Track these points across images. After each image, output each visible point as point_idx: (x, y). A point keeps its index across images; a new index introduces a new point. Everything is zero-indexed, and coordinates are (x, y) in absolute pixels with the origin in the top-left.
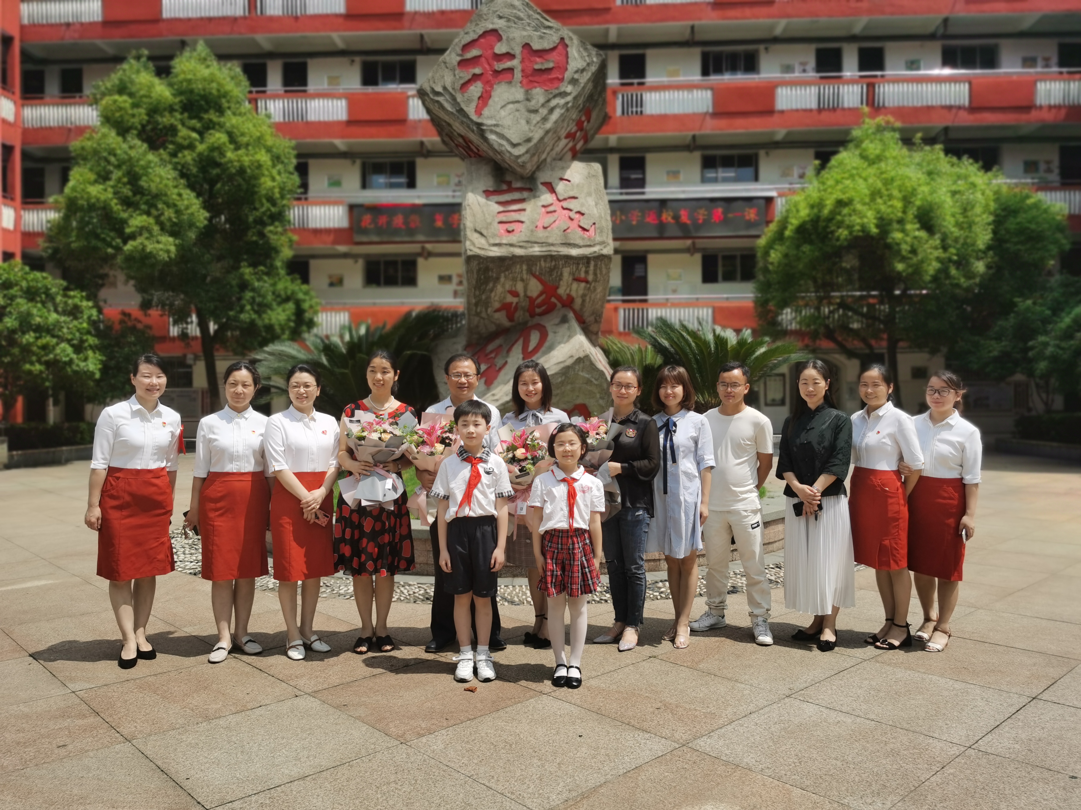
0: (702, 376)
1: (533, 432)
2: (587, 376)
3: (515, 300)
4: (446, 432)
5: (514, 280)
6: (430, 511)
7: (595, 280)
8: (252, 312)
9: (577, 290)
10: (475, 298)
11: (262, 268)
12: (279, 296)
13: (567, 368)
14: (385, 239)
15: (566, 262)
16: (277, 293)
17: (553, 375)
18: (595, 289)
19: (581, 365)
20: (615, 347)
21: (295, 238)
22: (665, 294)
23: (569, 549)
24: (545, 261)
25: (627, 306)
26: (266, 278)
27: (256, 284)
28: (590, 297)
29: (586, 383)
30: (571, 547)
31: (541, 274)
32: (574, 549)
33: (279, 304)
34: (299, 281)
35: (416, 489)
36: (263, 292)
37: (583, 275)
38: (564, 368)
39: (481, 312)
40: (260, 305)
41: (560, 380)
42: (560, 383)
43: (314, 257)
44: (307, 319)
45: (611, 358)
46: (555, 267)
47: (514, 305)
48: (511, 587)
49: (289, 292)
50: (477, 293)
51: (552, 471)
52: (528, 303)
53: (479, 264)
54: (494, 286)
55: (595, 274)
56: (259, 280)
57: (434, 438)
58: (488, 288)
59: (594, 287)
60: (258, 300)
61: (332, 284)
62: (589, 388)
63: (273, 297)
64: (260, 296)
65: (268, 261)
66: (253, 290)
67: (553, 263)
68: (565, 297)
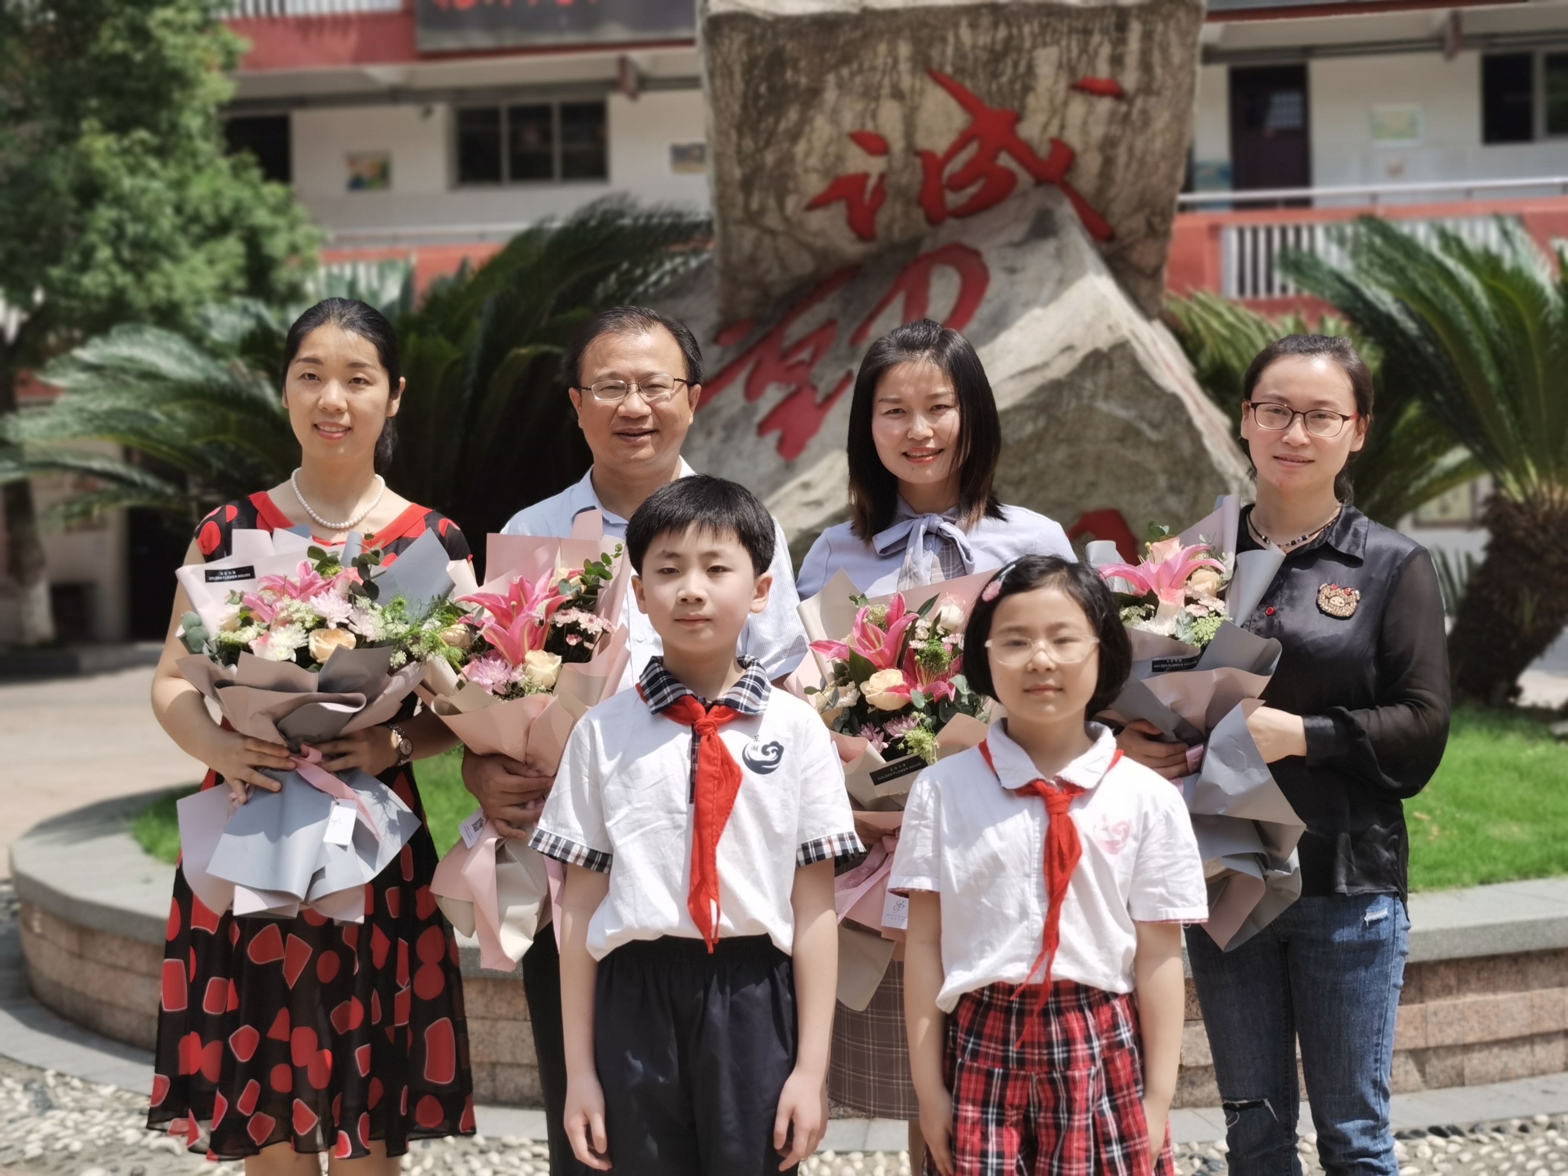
0: (1516, 410)
1: (930, 604)
2: (1122, 413)
3: (875, 165)
4: (567, 606)
5: (871, 94)
6: (513, 910)
7: (1147, 89)
8: (115, 268)
9: (1085, 123)
10: (741, 162)
11: (142, 134)
12: (196, 218)
13: (1056, 387)
14: (509, 40)
15: (1044, 28)
16: (189, 209)
17: (1006, 412)
18: (1146, 120)
19: (1103, 377)
20: (1215, 324)
21: (243, 44)
22: (1366, 180)
23: (1051, 1063)
24: (973, 26)
25: (1248, 219)
26: (153, 163)
27: (127, 183)
28: (1131, 149)
29: (1121, 440)
30: (1059, 1054)
31: (959, 70)
32: (1069, 1063)
33: (198, 242)
34: (255, 174)
35: (464, 828)
36: (145, 203)
37: (1103, 71)
38: (1042, 389)
39: (762, 211)
40: (138, 244)
41: (1029, 428)
42: (1031, 439)
43: (303, 102)
44: (281, 287)
45: (1204, 361)
46: (1010, 46)
47: (872, 182)
48: (857, 1157)
49: (226, 207)
50: (748, 144)
51: (984, 748)
52: (919, 176)
53: (749, 43)
54: (804, 120)
55: (1146, 66)
56: (133, 171)
57: (520, 628)
58: (782, 126)
59: (1144, 112)
60: (132, 229)
61: (357, 184)
62: (1131, 455)
63: (178, 221)
64: (137, 218)
65: (164, 116)
66: (119, 201)
67: (1002, 33)
68: (1043, 151)
